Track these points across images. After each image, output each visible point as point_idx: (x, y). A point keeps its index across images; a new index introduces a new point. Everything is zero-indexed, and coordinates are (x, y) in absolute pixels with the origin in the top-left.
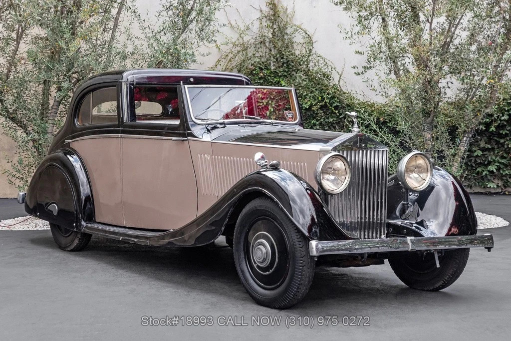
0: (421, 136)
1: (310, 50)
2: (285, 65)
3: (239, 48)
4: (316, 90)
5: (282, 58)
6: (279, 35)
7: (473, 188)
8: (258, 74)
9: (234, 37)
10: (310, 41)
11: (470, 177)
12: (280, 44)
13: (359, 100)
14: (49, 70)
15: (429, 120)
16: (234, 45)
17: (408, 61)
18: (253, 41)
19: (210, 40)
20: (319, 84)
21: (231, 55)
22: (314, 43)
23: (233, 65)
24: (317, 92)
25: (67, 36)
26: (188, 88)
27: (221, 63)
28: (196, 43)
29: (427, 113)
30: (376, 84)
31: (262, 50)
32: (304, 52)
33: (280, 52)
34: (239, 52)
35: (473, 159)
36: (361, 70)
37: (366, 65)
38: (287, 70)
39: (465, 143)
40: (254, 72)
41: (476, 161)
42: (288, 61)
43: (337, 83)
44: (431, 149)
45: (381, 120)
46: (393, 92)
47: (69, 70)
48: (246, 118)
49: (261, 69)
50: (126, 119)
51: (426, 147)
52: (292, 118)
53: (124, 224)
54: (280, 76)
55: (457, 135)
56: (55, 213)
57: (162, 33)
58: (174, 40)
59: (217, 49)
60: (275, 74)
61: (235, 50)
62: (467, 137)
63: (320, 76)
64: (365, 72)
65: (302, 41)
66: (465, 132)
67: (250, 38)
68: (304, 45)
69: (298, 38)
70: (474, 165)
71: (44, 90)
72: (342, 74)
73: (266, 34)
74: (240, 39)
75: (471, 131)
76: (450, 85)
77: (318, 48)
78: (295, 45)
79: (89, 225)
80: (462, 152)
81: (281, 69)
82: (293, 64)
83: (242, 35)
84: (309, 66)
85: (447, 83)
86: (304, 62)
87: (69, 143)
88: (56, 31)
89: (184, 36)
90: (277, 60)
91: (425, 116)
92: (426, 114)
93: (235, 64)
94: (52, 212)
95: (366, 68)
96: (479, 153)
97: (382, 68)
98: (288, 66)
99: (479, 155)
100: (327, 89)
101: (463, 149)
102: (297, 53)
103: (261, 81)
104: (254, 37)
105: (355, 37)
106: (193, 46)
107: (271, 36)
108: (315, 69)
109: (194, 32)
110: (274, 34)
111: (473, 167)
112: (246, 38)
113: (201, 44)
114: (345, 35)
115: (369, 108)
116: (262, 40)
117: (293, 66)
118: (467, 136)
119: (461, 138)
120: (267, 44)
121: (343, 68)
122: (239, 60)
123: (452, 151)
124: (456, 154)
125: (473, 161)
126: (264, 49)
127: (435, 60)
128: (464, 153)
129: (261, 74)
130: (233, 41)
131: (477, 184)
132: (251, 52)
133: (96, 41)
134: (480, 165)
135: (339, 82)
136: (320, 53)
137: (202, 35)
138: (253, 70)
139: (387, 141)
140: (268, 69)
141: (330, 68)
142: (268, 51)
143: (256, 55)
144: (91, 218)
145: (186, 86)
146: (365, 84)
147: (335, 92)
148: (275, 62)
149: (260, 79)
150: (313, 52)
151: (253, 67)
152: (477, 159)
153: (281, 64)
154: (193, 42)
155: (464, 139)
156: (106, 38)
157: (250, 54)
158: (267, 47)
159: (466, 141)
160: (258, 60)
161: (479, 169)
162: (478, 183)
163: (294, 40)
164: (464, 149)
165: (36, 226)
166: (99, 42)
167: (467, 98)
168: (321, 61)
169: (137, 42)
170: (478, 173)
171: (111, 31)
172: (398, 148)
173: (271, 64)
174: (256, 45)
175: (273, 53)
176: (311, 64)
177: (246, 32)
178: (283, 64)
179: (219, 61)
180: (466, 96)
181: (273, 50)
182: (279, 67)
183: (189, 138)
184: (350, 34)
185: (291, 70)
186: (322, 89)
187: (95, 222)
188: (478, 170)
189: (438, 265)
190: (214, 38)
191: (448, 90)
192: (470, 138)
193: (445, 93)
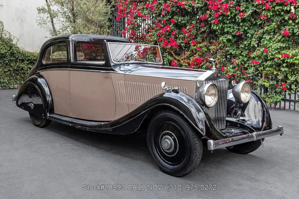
1: (3, 29)
26: (109, 44)
48: (138, 61)
50: (72, 60)
52: (159, 61)
53: (71, 116)
56: (32, 108)
79: (51, 115)
87: (39, 73)
94: (30, 107)
144: (52, 111)
145: (108, 43)
183: (110, 71)
187: (54, 113)
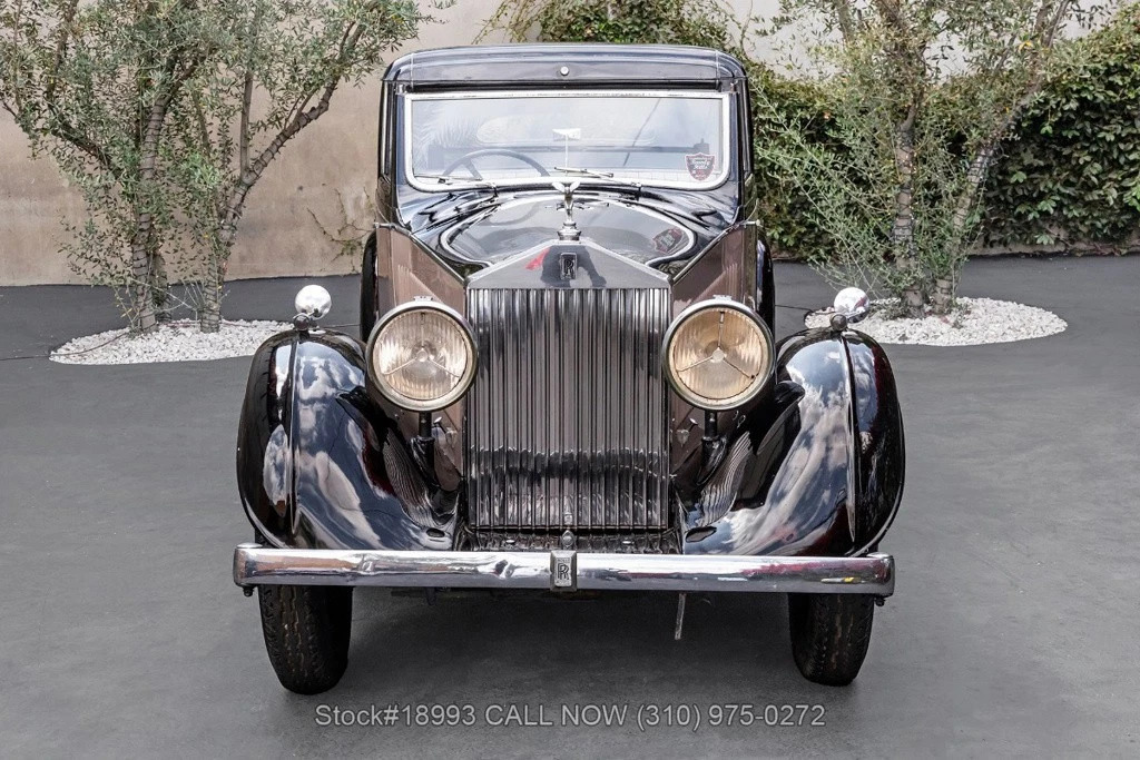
0: (889, 158)
2: (635, 11)
7: (1011, 246)
8: (581, 31)
11: (1003, 224)
15: (907, 124)
23: (531, 15)
27: (507, 12)
29: (901, 111)
35: (1010, 189)
36: (769, 25)
37: (778, 14)
38: (639, 21)
39: (981, 168)
40: (574, 27)
41: (1014, 191)
44: (910, 182)
45: (826, 117)
49: (588, 21)
51: (900, 180)
54: (627, 34)
55: (965, 152)
60: (616, 30)
62: (984, 156)
63: (703, 32)
64: (779, 28)
66: (979, 145)
70: (1011, 200)
72: (745, 28)
75: (992, 143)
76: (947, 52)
80: (973, 187)
81: (628, 20)
82: (650, 9)
84: (682, 12)
85: (942, 50)
86: (672, 5)
91: (898, 117)
92: (900, 113)
93: (534, 12)
95: (780, 22)
96: (1021, 177)
98: (640, 12)
99: (1021, 181)
101: (975, 180)
108: (694, 18)
111: (1010, 204)
115: (803, 94)
117: (650, 13)
118: (983, 153)
119: (971, 158)
122: (542, 6)
123: (954, 186)
124: (961, 191)
125: (1009, 193)
128: (979, 187)
131: (1018, 237)
134: (1023, 199)
135: (742, 43)
138: (572, 23)
139: (824, 168)
140: (601, 21)
141: (723, 15)
146: (778, 54)
149: (587, 40)
151: (570, 18)
152: (1017, 189)
153: (627, 9)
155: (979, 160)
159: (982, 163)
161: (1021, 209)
162: (1020, 235)
164: (977, 180)
165: (129, 355)
168: (705, 3)
170: (1020, 216)
172: (846, 182)
173: (606, 10)
176: (686, 8)
178: (631, 8)
179: (502, 8)
180: (982, 73)
182: (624, 16)
185: (647, 21)
188: (1018, 210)
189: (678, 635)
191: (943, 63)
192: (990, 158)
193: (937, 69)
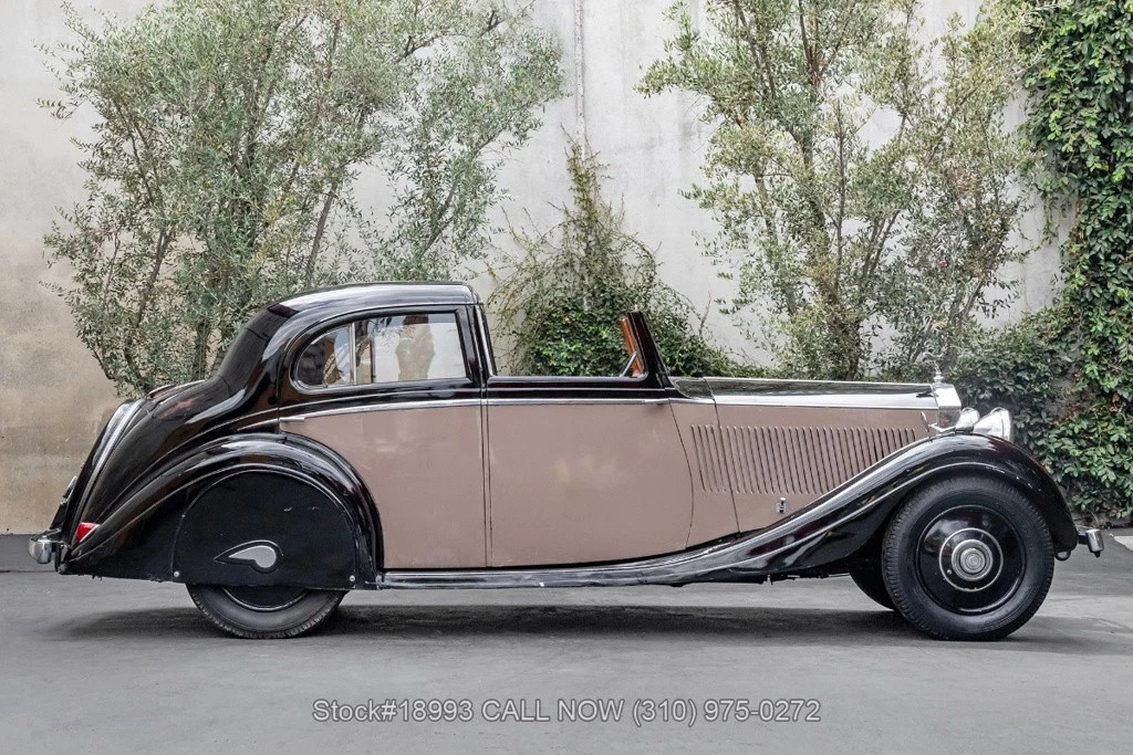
1: (651, 277)
2: (608, 304)
3: (528, 275)
4: (661, 346)
5: (603, 291)
6: (597, 252)
8: (560, 319)
9: (520, 255)
10: (651, 264)
12: (598, 267)
13: (736, 363)
14: (209, 301)
16: (519, 267)
17: (808, 291)
18: (553, 262)
19: (476, 253)
20: (666, 336)
21: (513, 287)
22: (658, 267)
23: (518, 303)
24: (663, 350)
25: (242, 247)
27: (497, 299)
28: (453, 259)
30: (756, 329)
31: (568, 277)
32: (640, 280)
33: (599, 281)
34: (528, 280)
36: (730, 306)
37: (738, 297)
38: (611, 312)
40: (554, 315)
42: (613, 297)
43: (697, 333)
46: (783, 341)
47: (243, 304)
49: (567, 310)
54: (600, 323)
57: (398, 243)
58: (419, 256)
59: (491, 277)
60: (591, 319)
61: (521, 278)
63: (667, 322)
64: (738, 309)
65: (637, 263)
67: (547, 257)
68: (641, 270)
69: (631, 258)
71: (198, 340)
72: (705, 318)
73: (575, 251)
74: (530, 259)
76: (877, 330)
77: (664, 275)
78: (624, 269)
81: (602, 311)
82: (621, 302)
83: (534, 253)
84: (649, 305)
85: (873, 328)
86: (640, 298)
88: (225, 241)
89: (433, 247)
90: (594, 295)
93: (521, 301)
95: (739, 303)
97: (764, 303)
98: (612, 305)
100: (680, 344)
102: (629, 282)
103: (567, 331)
104: (554, 256)
105: (720, 252)
106: (448, 264)
107: (583, 254)
108: (659, 310)
109: (449, 240)
110: (588, 250)
112: (540, 258)
113: (462, 259)
114: (704, 250)
116: (567, 260)
117: (621, 306)
120: (577, 268)
121: (707, 308)
122: (528, 295)
126: (570, 276)
127: (849, 291)
129: (567, 319)
130: (519, 263)
132: (548, 280)
133: (288, 257)
135: (700, 331)
136: (667, 282)
137: (463, 247)
138: (552, 312)
140: (578, 311)
141: (685, 307)
142: (578, 279)
143: (558, 286)
146: (737, 330)
147: (694, 350)
148: (590, 298)
149: (566, 326)
150: (656, 281)
151: (552, 307)
153: (600, 301)
154: (448, 257)
156: (304, 253)
157: (547, 285)
158: (576, 273)
160: (561, 295)
163: (623, 261)
166: (292, 259)
167: (909, 355)
168: (670, 297)
169: (355, 257)
171: (312, 242)
173: (583, 302)
174: (558, 268)
175: (586, 282)
176: (653, 302)
177: (541, 248)
178: (605, 301)
179: (493, 296)
180: (907, 352)
181: (587, 279)
182: (598, 307)
184: (712, 246)
185: (618, 312)
186: (673, 345)
190: (482, 252)
191: (874, 340)
193: (869, 344)
